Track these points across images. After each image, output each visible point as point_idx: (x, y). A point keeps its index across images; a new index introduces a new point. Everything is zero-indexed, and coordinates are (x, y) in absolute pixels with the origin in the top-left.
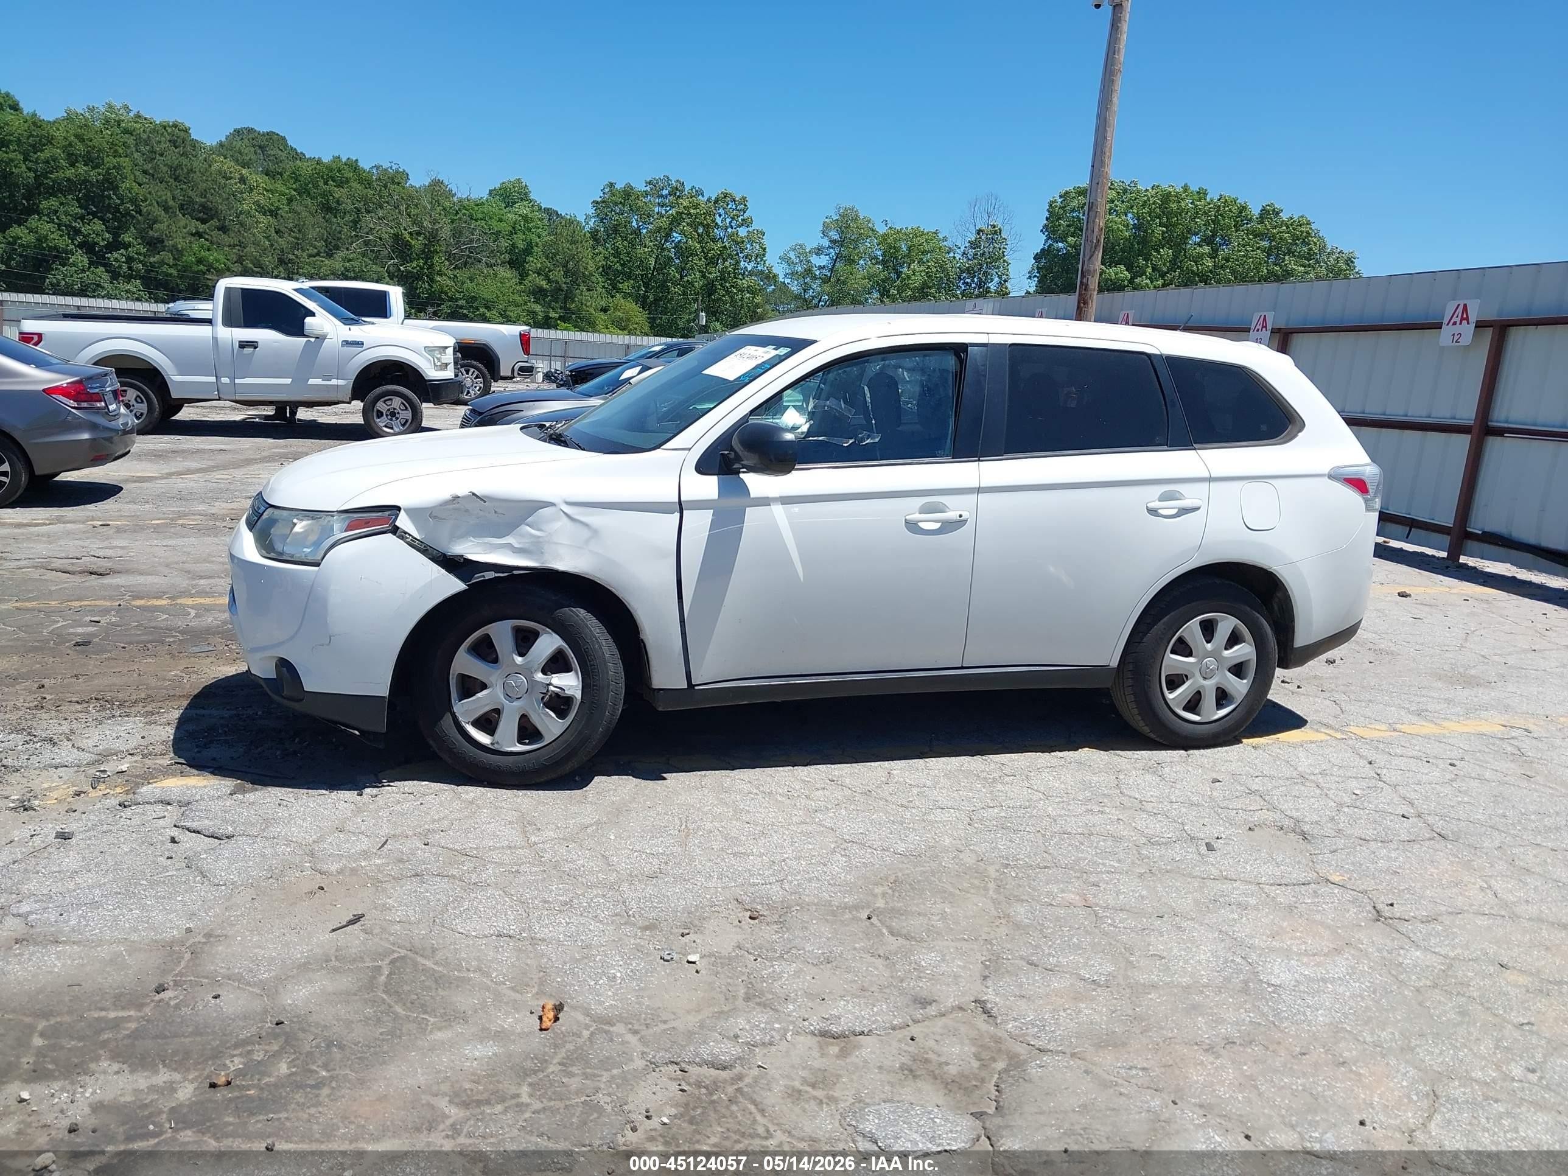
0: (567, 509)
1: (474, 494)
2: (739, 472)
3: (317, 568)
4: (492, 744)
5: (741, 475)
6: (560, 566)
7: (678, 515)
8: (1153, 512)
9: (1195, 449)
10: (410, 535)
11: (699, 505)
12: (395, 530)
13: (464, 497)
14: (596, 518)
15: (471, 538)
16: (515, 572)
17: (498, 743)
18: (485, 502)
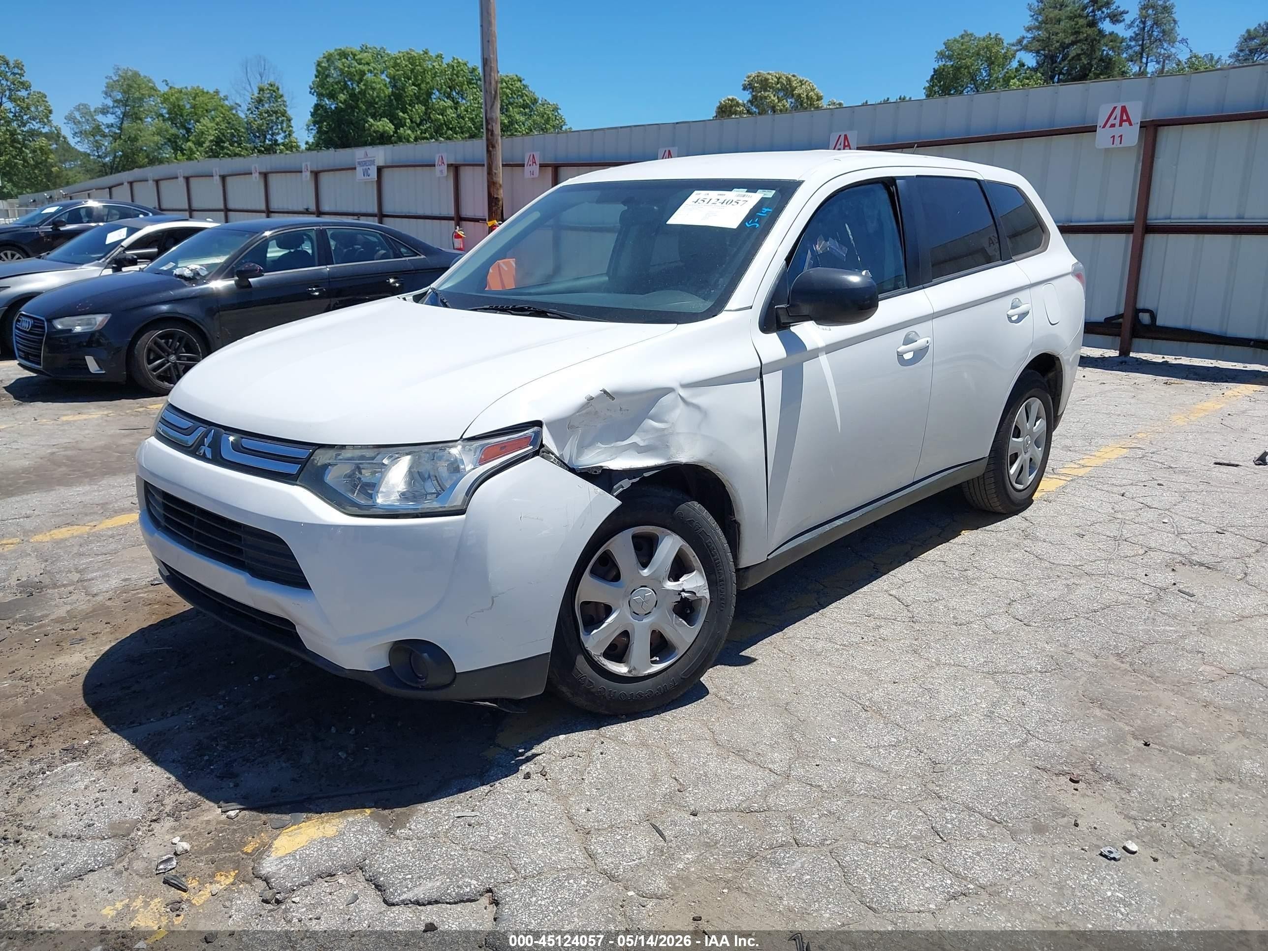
0: (683, 392)
1: (605, 392)
2: (790, 326)
3: (464, 516)
4: (630, 672)
5: (792, 329)
6: (684, 457)
7: (758, 381)
8: (1009, 318)
9: (1014, 261)
10: (553, 454)
11: (774, 366)
12: (540, 450)
13: (598, 397)
14: (706, 398)
15: (599, 444)
16: (646, 475)
17: (635, 669)
18: (613, 399)
